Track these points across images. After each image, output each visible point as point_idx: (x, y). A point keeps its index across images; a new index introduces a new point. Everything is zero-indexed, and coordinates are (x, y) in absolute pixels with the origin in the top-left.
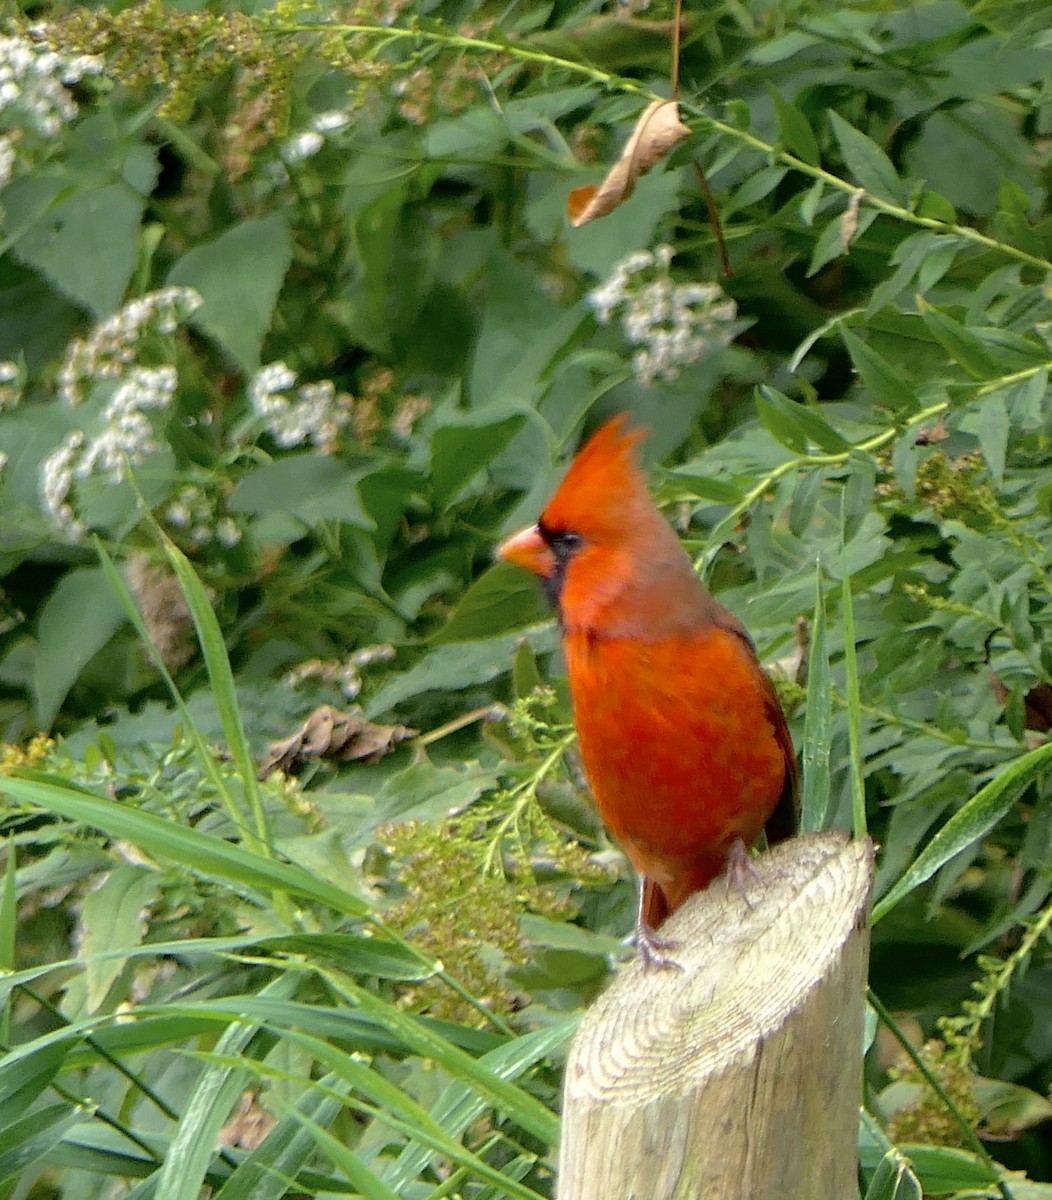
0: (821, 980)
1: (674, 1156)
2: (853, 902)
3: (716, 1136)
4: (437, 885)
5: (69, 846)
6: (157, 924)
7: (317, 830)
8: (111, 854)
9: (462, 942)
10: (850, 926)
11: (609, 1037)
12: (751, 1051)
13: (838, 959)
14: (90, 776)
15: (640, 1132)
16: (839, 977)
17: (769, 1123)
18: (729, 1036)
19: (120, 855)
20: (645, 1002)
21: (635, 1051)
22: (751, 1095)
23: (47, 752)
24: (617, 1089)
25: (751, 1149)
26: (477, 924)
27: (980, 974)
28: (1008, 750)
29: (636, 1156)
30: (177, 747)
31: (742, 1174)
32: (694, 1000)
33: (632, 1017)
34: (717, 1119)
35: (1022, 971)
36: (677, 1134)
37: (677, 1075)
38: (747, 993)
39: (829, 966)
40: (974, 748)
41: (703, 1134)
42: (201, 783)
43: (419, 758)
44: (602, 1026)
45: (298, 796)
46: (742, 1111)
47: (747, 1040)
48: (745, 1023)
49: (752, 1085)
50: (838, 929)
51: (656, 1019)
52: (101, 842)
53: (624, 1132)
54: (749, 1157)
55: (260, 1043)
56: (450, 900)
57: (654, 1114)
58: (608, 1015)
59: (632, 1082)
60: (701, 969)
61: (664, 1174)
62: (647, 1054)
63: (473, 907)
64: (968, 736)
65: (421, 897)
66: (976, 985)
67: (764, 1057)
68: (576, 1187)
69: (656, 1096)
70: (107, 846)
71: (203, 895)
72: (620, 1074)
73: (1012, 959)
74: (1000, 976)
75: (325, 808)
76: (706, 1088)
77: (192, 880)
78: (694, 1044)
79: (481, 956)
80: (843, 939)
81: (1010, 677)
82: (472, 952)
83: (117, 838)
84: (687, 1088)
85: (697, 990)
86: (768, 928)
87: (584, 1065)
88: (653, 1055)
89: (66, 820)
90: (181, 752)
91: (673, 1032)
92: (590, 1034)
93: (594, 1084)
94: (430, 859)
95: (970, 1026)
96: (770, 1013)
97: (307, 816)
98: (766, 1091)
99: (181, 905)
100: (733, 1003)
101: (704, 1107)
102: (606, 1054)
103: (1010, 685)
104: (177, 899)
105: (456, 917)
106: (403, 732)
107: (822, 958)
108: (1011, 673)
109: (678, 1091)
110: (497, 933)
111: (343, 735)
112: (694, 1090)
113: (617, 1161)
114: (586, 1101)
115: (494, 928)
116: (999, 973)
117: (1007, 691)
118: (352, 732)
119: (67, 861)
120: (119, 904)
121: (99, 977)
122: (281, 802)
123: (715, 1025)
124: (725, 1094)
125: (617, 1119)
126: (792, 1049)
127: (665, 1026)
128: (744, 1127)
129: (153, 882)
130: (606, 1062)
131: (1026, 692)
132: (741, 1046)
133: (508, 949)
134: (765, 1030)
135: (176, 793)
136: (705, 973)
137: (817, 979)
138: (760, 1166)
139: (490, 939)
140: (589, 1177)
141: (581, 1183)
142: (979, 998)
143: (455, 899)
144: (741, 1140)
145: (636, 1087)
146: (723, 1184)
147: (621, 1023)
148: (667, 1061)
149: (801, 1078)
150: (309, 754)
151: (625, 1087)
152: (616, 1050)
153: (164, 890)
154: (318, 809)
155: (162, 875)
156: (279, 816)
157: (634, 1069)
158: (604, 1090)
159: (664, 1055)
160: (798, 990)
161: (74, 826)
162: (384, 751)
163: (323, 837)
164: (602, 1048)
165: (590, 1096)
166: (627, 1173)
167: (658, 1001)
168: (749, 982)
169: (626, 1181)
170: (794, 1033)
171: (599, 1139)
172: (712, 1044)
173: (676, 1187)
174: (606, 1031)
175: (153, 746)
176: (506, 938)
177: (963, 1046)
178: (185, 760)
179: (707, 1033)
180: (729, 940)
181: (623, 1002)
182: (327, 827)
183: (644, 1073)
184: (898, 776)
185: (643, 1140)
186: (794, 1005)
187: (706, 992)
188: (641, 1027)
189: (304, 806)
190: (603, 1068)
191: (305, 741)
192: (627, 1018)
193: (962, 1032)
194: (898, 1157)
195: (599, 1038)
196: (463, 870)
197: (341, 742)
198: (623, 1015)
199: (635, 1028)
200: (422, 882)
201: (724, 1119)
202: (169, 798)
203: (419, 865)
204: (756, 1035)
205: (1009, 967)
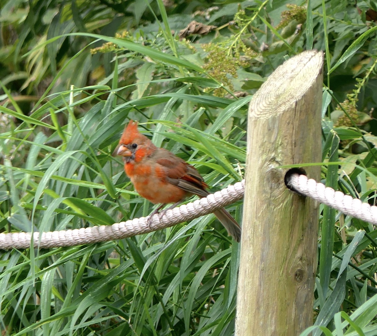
0: (311, 87)
1: (276, 131)
2: (319, 67)
3: (286, 126)
4: (216, 59)
5: (133, 58)
6: (155, 77)
7: (194, 53)
8: (144, 60)
9: (222, 73)
10: (318, 73)
11: (259, 102)
12: (294, 105)
13: (315, 82)
14: (138, 40)
15: (267, 125)
16: (315, 86)
17: (299, 122)
18: (289, 101)
19: (146, 60)
20: (268, 93)
21: (265, 105)
22: (294, 115)
23: (127, 35)
24: (261, 115)
25: (294, 129)
26: (226, 69)
27: (357, 83)
28: (362, 26)
29: (266, 131)
30: (159, 33)
31: (292, 135)
32: (280, 92)
33: (265, 97)
34: (286, 121)
35: (367, 81)
36: (276, 125)
37: (275, 111)
38: (293, 90)
39: (313, 83)
40: (353, 25)
41: (283, 126)
42: (165, 42)
43: (217, 32)
44: (257, 99)
45: (189, 44)
46: (292, 119)
47: (293, 102)
48: (292, 98)
49: (294, 113)
50: (315, 74)
51: (270, 97)
52: (141, 57)
53: (263, 125)
54: (294, 131)
55: (177, 104)
56: (219, 63)
57: (270, 121)
58: (259, 96)
59: (265, 113)
60: (281, 84)
61: (273, 136)
62: (268, 106)
63: (225, 64)
64: (352, 22)
65: (212, 62)
66: (356, 85)
67: (297, 106)
68: (252, 139)
69: (271, 116)
70: (143, 58)
71: (166, 69)
72: (262, 111)
73: (364, 78)
74: (362, 83)
75: (196, 47)
76: (283, 114)
77: (164, 66)
78: (280, 103)
79: (226, 76)
80: (316, 76)
81: (362, 8)
82: (224, 75)
83: (145, 55)
84: (278, 114)
85: (280, 90)
86: (298, 74)
87: (253, 109)
88: (270, 106)
89: (132, 51)
90: (161, 34)
91: (275, 100)
92: (254, 101)
93: (256, 114)
94: (214, 53)
95: (355, 96)
96: (298, 95)
97: (192, 49)
98: (298, 114)
99: (161, 72)
100: (289, 93)
101: (283, 119)
102: (258, 106)
103: (362, 10)
104: (160, 71)
105: (221, 67)
106: (213, 27)
107: (311, 81)
108: (363, 7)
109: (276, 115)
110: (230, 71)
111: (198, 28)
112: (280, 114)
113: (262, 133)
114: (254, 118)
115: (230, 69)
116: (361, 82)
117: (361, 11)
118: (201, 27)
119: (133, 62)
120: (146, 72)
121: (141, 90)
122: (185, 46)
123: (285, 98)
124: (288, 115)
125: (261, 122)
126: (304, 104)
127: (273, 99)
128: (293, 124)
129: (154, 66)
130: (258, 108)
131: (366, 11)
132: (292, 103)
133: (233, 75)
134: (298, 99)
135: (159, 44)
136: (282, 86)
137: (310, 86)
138: (297, 133)
139: (229, 72)
140: (255, 136)
141: (253, 138)
142: (357, 88)
143: (220, 62)
144: (292, 126)
145: (266, 114)
146: (288, 138)
147: (262, 98)
148: (273, 107)
149: (307, 111)
150: (190, 33)
151: (263, 114)
152: (261, 105)
153: (157, 68)
154: (195, 48)
155: (156, 65)
156: (185, 50)
157: (265, 110)
158: (258, 115)
159: (272, 106)
160: (305, 89)
161: (135, 53)
162: (209, 31)
163: (196, 55)
164: (257, 105)
165: (254, 116)
166: (264, 135)
167: (271, 93)
168: (293, 88)
169: (264, 137)
170: (305, 100)
171: (257, 127)
172: (284, 103)
173: (276, 138)
174: (258, 100)
175: (154, 33)
176: (233, 72)
177: (354, 101)
178: (162, 36)
179: (283, 101)
180: (289, 77)
181: (262, 93)
182: (197, 52)
183: (268, 110)
184: (337, 33)
185: (268, 127)
186: (304, 93)
187: (283, 90)
188: (267, 99)
189: (191, 47)
190: (258, 109)
191: (189, 29)
192: (263, 97)
193: (353, 97)
194: (334, 131)
195: (257, 102)
196: (222, 55)
197: (198, 29)
198: (262, 96)
199: (265, 100)
200: (212, 58)
201: (288, 122)
202: (157, 46)
203: (212, 54)
204: (295, 101)
205: (364, 80)
